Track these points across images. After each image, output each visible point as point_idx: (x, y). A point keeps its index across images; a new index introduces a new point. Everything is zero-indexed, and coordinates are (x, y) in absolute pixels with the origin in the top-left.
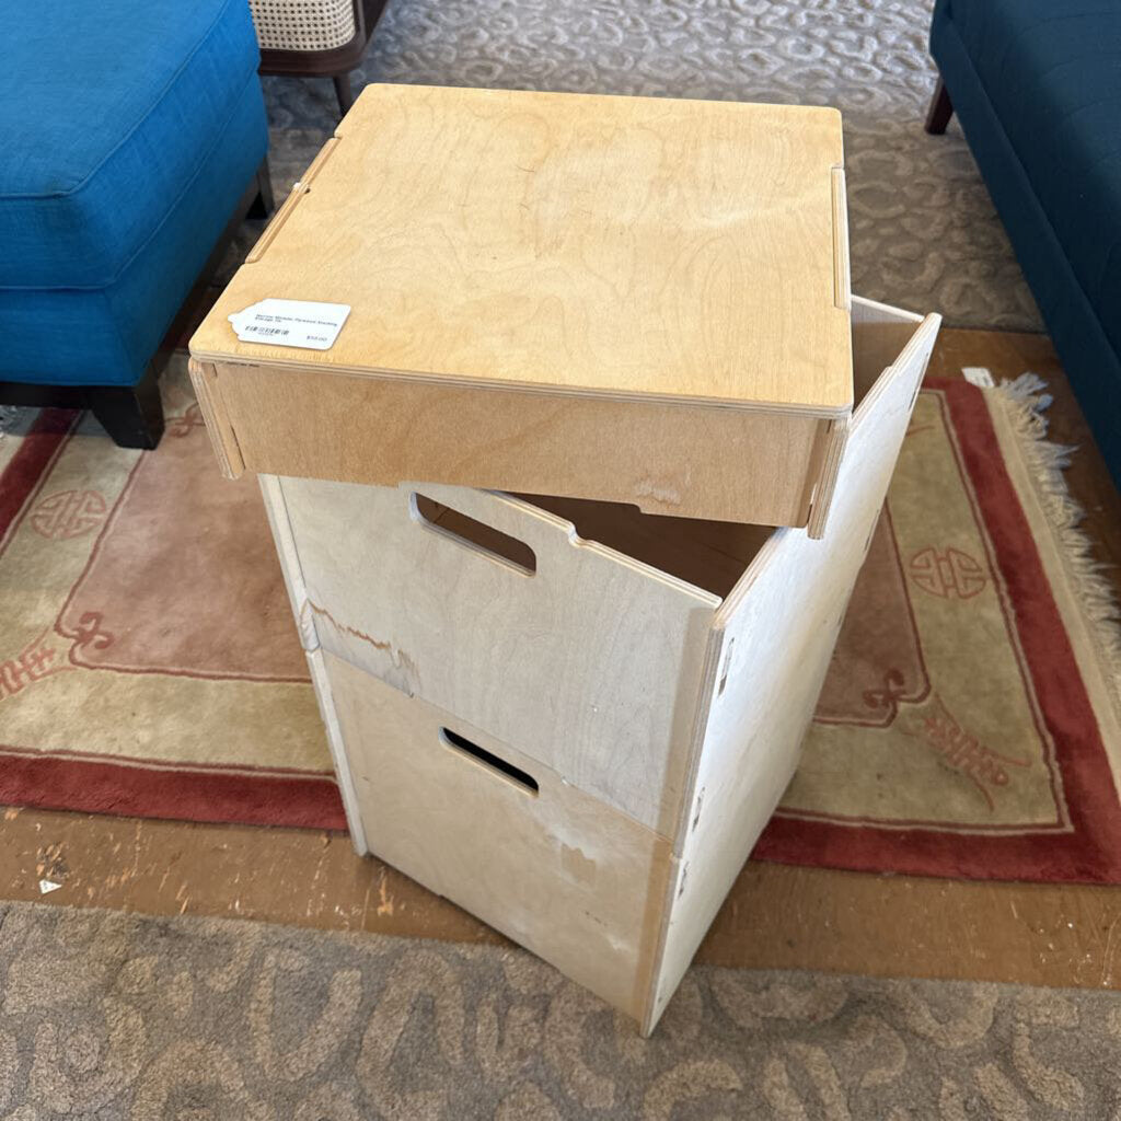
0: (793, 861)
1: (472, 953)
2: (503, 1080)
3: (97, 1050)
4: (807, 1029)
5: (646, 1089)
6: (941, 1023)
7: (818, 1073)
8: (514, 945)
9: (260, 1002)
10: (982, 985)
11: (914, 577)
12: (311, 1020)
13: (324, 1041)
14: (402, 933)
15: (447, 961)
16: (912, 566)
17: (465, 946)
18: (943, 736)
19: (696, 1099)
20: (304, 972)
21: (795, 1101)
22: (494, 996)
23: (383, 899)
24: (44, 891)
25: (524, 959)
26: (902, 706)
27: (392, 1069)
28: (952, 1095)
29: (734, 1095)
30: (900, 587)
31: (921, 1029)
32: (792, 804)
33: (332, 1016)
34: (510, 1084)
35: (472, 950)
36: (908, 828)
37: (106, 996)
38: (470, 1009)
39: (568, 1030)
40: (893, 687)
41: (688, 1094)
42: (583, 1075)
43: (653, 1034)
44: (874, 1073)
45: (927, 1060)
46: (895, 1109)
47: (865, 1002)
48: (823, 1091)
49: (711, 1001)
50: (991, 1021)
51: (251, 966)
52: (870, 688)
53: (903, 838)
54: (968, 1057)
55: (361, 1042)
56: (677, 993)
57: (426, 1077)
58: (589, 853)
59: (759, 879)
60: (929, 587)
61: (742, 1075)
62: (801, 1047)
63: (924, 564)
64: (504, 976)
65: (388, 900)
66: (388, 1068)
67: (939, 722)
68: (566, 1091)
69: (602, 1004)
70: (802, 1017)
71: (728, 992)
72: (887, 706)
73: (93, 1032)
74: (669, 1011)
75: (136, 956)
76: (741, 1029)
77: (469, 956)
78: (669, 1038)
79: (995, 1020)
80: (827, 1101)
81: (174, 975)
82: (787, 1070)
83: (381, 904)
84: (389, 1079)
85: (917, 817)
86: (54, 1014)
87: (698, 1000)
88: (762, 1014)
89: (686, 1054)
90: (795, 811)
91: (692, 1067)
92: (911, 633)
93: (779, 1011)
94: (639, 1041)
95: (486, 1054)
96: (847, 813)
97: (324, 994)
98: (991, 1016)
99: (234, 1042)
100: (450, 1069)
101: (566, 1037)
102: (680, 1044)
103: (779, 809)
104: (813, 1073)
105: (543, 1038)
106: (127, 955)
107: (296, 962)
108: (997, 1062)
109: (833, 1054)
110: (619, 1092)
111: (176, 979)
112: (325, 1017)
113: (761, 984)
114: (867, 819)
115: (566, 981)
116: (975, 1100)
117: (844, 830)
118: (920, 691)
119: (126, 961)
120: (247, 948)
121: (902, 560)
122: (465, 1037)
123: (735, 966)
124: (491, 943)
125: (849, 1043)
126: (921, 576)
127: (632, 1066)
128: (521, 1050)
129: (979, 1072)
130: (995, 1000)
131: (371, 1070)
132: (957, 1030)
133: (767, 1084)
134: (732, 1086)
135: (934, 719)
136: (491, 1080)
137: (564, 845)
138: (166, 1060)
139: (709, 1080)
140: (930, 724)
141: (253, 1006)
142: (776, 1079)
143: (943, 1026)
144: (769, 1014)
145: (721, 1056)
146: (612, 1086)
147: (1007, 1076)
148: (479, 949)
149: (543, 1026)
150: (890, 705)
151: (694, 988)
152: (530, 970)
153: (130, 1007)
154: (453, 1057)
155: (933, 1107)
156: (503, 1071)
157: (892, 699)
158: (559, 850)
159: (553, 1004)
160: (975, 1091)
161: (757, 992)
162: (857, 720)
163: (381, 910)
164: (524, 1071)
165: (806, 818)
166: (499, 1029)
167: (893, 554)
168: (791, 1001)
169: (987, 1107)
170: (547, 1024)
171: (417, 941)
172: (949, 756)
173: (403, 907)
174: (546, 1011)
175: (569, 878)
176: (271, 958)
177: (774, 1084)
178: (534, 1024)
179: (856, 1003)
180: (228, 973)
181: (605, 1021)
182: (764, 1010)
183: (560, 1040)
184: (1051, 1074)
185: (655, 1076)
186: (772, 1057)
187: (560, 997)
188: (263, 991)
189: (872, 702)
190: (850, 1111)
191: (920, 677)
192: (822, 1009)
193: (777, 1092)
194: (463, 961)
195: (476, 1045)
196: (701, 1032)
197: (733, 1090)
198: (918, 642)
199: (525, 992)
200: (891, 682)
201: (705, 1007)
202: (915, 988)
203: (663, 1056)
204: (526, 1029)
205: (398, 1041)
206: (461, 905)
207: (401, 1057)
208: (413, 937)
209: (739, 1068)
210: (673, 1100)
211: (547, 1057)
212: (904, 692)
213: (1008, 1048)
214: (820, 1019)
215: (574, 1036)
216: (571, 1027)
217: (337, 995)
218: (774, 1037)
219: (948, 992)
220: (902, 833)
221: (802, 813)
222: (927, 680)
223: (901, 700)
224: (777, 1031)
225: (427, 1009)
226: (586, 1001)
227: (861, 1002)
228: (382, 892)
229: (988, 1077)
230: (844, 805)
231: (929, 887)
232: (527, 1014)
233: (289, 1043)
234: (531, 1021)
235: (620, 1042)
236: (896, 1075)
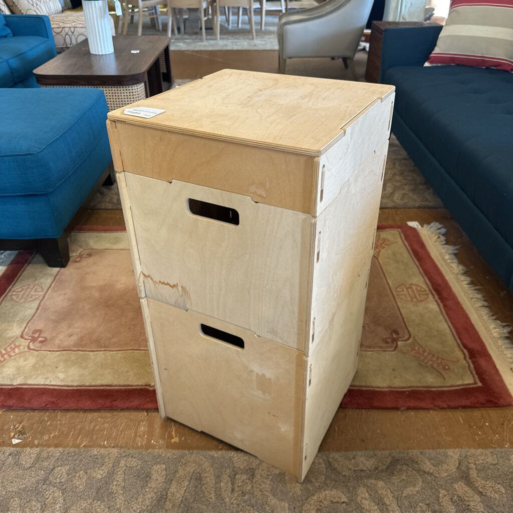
0: (360, 407)
1: (217, 454)
2: (235, 506)
3: (40, 508)
4: (377, 473)
5: (303, 505)
6: (435, 466)
7: (382, 492)
8: (236, 449)
9: (118, 481)
10: (452, 450)
11: (398, 295)
12: (142, 487)
13: (149, 496)
14: (183, 448)
15: (205, 458)
16: (396, 291)
17: (213, 451)
18: (419, 353)
19: (327, 507)
20: (139, 467)
21: (373, 504)
22: (228, 471)
23: (174, 436)
24: (14, 443)
25: (241, 455)
26: (400, 343)
27: (182, 505)
28: (445, 496)
29: (344, 505)
30: (392, 299)
31: (427, 470)
32: (357, 383)
33: (153, 484)
34: (239, 507)
35: (217, 453)
36: (409, 389)
37: (43, 485)
38: (218, 477)
39: (263, 482)
40: (395, 336)
41: (323, 505)
42: (272, 501)
43: (304, 481)
44: (409, 489)
45: (431, 482)
46: (420, 504)
47: (399, 460)
48: (385, 499)
49: (329, 465)
50: (458, 464)
51: (113, 466)
52: (385, 337)
53: (407, 393)
54: (450, 480)
55: (166, 495)
56: (313, 463)
57: (198, 507)
58: (269, 374)
59: (346, 415)
60: (405, 298)
61: (347, 495)
62: (373, 481)
63: (401, 290)
64: (232, 462)
65: (176, 436)
66: (180, 505)
67: (416, 348)
68: (266, 508)
69: (279, 470)
70: (372, 469)
71: (336, 460)
72: (393, 343)
73: (38, 500)
74: (311, 471)
75: (59, 466)
76: (344, 476)
77: (215, 455)
78: (312, 482)
79: (459, 463)
80: (388, 503)
81: (77, 473)
82: (368, 492)
83: (173, 438)
84: (181, 510)
85: (412, 385)
86: (18, 494)
87: (323, 465)
88: (353, 469)
89: (320, 488)
90: (358, 386)
91: (323, 493)
92: (400, 316)
93: (361, 467)
94: (298, 484)
95: (226, 495)
96: (381, 385)
97: (148, 476)
98: (457, 462)
99: (106, 499)
100: (209, 504)
101: (263, 486)
102: (317, 485)
103: (350, 386)
104: (380, 492)
105: (252, 487)
106: (54, 466)
107: (134, 462)
108: (463, 481)
109: (388, 483)
110: (291, 507)
111: (78, 475)
112: (149, 485)
113: (351, 457)
114: (391, 387)
115: (261, 462)
116: (455, 497)
117: (381, 392)
118: (407, 337)
119: (54, 468)
120: (111, 458)
121: (392, 289)
122: (216, 488)
123: (338, 450)
124: (225, 450)
125: (394, 477)
126: (401, 295)
127: (295, 495)
128: (243, 492)
129: (456, 486)
130: (459, 455)
131: (172, 506)
132: (443, 469)
133: (359, 498)
134: (342, 501)
135: (414, 347)
136: (230, 507)
137: (257, 374)
138: (73, 510)
139: (332, 499)
140: (413, 349)
141: (114, 483)
142: (363, 496)
143: (437, 468)
144: (357, 469)
145: (336, 488)
146: (287, 505)
147: (469, 486)
148: (220, 452)
149: (252, 481)
150: (395, 343)
151: (321, 461)
152: (244, 459)
153: (56, 488)
154: (211, 498)
155: (437, 502)
156: (235, 502)
157: (395, 340)
158: (254, 378)
159: (257, 472)
160: (455, 494)
161: (350, 460)
162: (381, 349)
163: (173, 440)
164: (245, 501)
165: (364, 389)
166: (232, 484)
167: (387, 287)
168: (364, 461)
169: (462, 500)
170: (254, 481)
171: (191, 451)
172: (423, 361)
173: (183, 439)
174: (253, 475)
175: (259, 393)
176: (123, 462)
177: (362, 498)
178: (248, 481)
179: (395, 462)
180: (102, 470)
181: (281, 477)
182: (354, 467)
183: (261, 487)
184: (489, 484)
185: (306, 499)
186: (360, 486)
187: (259, 469)
188: (119, 477)
189: (387, 342)
190: (399, 507)
191: (406, 331)
192: (380, 464)
193: (364, 501)
194: (212, 457)
195: (221, 492)
196: (326, 479)
197: (343, 502)
198: (403, 318)
199: (243, 468)
200: (394, 334)
201: (327, 468)
202: (421, 453)
203: (310, 490)
204: (244, 483)
205: (184, 493)
206: (210, 434)
207: (186, 499)
208: (189, 449)
209: (345, 493)
210: (316, 508)
211: (255, 495)
212: (400, 338)
213: (467, 474)
214: (380, 469)
215: (267, 485)
216: (265, 480)
217: (154, 477)
218: (360, 478)
219: (436, 453)
220: (406, 391)
221: (361, 387)
222: (409, 332)
223: (399, 341)
224: (360, 476)
225: (198, 478)
226: (271, 469)
227: (398, 460)
228: (173, 433)
229: (460, 488)
230: (380, 382)
231: (422, 414)
232: (244, 477)
233: (132, 498)
234: (246, 479)
235: (289, 486)
236: (418, 490)
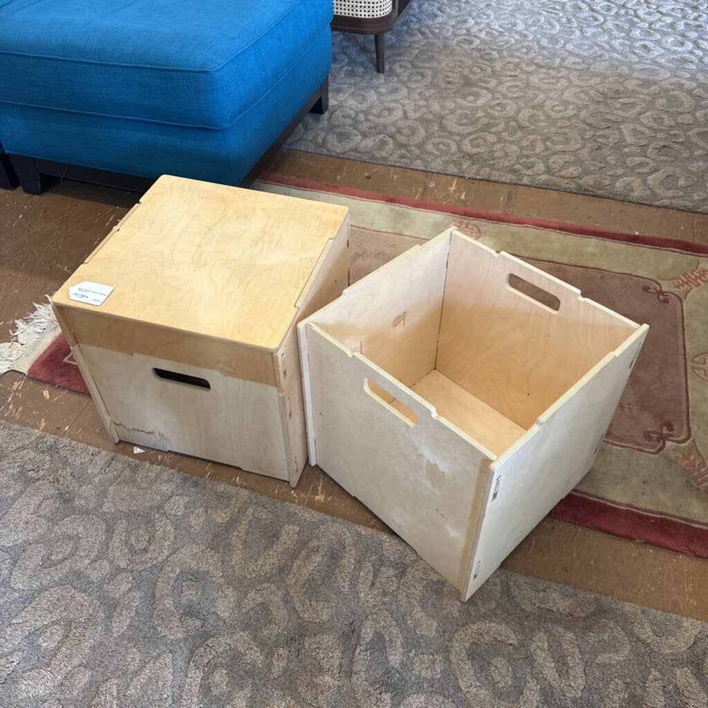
0: (577, 521)
2: (370, 606)
3: (147, 539)
4: (569, 620)
5: (456, 631)
6: (657, 636)
7: (569, 647)
8: (392, 533)
9: (240, 532)
10: (690, 620)
11: (693, 368)
12: (266, 548)
13: (272, 561)
14: (327, 513)
15: (350, 533)
16: (693, 361)
17: (362, 526)
18: (694, 466)
19: (487, 644)
20: (268, 521)
21: (550, 659)
22: (374, 558)
23: (319, 492)
24: (135, 452)
25: (395, 541)
26: (668, 444)
27: (307, 585)
28: (656, 680)
29: (511, 647)
30: (682, 372)
31: (643, 637)
32: (583, 488)
33: (279, 548)
34: (374, 609)
35: (365, 530)
36: (658, 516)
37: (157, 513)
38: (359, 562)
39: (414, 587)
40: (665, 431)
41: (482, 640)
42: (419, 614)
43: (467, 601)
44: (606, 656)
45: (643, 656)
46: (616, 680)
47: (608, 612)
48: (569, 658)
49: (507, 590)
50: (692, 643)
51: (239, 512)
52: (650, 429)
53: (653, 521)
54: (672, 660)
55: (292, 566)
56: (487, 581)
57: (326, 594)
58: (443, 466)
59: (553, 528)
60: (702, 376)
61: (519, 637)
62: (560, 630)
63: (702, 361)
64: (382, 548)
65: (322, 494)
66: (304, 584)
67: (692, 457)
68: (407, 620)
69: (438, 577)
70: (564, 612)
71: (519, 587)
72: (659, 442)
73: (147, 530)
74: (480, 591)
75: (178, 495)
76: (523, 611)
77: (363, 532)
78: (476, 605)
79: (695, 642)
80: (571, 665)
81: (196, 509)
82: (548, 641)
83: (318, 495)
84: (304, 590)
85: (665, 511)
86: (128, 516)
87: (499, 588)
88: (538, 604)
89: (485, 617)
90: (583, 493)
91: (487, 625)
92: (684, 401)
93: (549, 605)
94: (458, 602)
95: (363, 589)
96: (618, 499)
97: (276, 536)
98: (693, 640)
99: (222, 551)
100: (340, 593)
101: (413, 590)
102: (483, 611)
103: (574, 490)
104: (565, 646)
105: (398, 587)
106: (173, 493)
107: (264, 515)
108: (691, 668)
109: (580, 639)
110: (440, 629)
111: (196, 512)
112: (274, 547)
113: (541, 588)
114: (630, 506)
115: (419, 558)
116: (671, 687)
117: (615, 510)
118: (683, 437)
119: (172, 496)
120: (239, 502)
121: (687, 357)
122: (353, 576)
123: (526, 574)
124: (377, 529)
125: (592, 634)
126: (698, 368)
127: (450, 616)
128: (384, 591)
129: (678, 671)
130: (698, 631)
131: (295, 582)
132: (667, 643)
133: (533, 646)
134: (511, 642)
135: (690, 454)
136: (363, 604)
137: (428, 461)
138: (182, 553)
139: (496, 635)
140: (686, 457)
141: (235, 533)
142: (540, 644)
143: (658, 638)
144: (543, 606)
145: (507, 623)
146: (435, 624)
147: (697, 678)
148: (370, 530)
149: (400, 581)
150: (661, 441)
151: (497, 580)
152: (397, 548)
153: (169, 521)
154: (344, 587)
155: (641, 684)
156: (371, 600)
157: (663, 438)
158: (424, 464)
159: (409, 569)
160: (672, 682)
161: (537, 591)
162: (636, 447)
163: (317, 498)
164: (384, 604)
165: (591, 498)
166: (373, 577)
167: (681, 352)
168: (559, 601)
169: (679, 693)
170: (403, 580)
171: (335, 518)
172: (695, 479)
173: (330, 499)
174: (402, 574)
175: (428, 484)
176: (251, 510)
177: (538, 646)
178: (395, 578)
179: (601, 611)
180: (225, 513)
181: (439, 588)
182: (540, 602)
183: (409, 591)
185: (464, 625)
186: (540, 630)
187: (413, 567)
188: (243, 527)
189: (649, 439)
190: (585, 674)
191: (685, 428)
192: (579, 609)
193: (539, 652)
194: (359, 534)
195: (358, 582)
196: (497, 607)
197: (511, 644)
198: (688, 408)
199: (392, 560)
200: (665, 428)
201: (502, 593)
202: (643, 612)
203: (471, 615)
204: (389, 580)
205: (313, 570)
206: (364, 503)
207: (313, 580)
208: (333, 516)
209: (517, 633)
210: (472, 641)
211: (399, 599)
212: (672, 436)
213: (701, 661)
214: (576, 615)
215: (418, 591)
216: (417, 585)
217: (284, 538)
218: (544, 620)
219: (665, 618)
220: (653, 518)
221: (587, 494)
222: (689, 430)
223: (669, 440)
224: (545, 617)
225: (335, 557)
226: (428, 572)
227: (605, 612)
228: (320, 488)
229: (684, 676)
230: (617, 495)
231: (664, 555)
232: (391, 572)
233: (251, 557)
234: (393, 576)
235: (445, 601)
236: (620, 660)
